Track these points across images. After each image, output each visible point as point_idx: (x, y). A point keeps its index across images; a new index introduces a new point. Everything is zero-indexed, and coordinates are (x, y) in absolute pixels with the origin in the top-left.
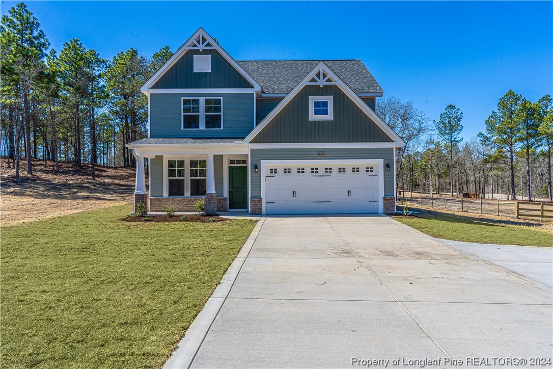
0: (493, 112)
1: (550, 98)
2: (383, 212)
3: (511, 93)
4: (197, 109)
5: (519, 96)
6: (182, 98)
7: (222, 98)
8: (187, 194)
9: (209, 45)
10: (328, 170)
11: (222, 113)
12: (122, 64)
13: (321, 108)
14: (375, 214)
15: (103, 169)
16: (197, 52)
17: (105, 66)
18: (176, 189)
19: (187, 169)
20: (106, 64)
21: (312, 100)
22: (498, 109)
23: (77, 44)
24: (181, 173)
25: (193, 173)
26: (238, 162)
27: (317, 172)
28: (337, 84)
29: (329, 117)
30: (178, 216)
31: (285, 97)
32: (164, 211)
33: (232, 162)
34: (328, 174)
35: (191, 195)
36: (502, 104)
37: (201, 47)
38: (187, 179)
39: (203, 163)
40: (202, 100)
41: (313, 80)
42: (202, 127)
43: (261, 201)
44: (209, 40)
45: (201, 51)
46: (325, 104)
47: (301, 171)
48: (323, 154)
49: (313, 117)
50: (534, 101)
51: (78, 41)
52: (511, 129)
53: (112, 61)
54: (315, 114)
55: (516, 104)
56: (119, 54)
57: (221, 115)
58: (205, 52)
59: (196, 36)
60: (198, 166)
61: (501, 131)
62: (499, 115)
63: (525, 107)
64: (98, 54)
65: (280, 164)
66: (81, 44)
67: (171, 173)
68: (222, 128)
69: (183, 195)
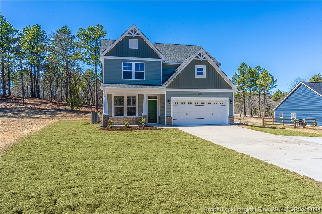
0: (236, 73)
1: (260, 67)
2: (228, 123)
3: (244, 64)
4: (131, 69)
5: (247, 65)
6: (123, 62)
7: (144, 63)
8: (125, 115)
9: (137, 34)
10: (203, 103)
11: (144, 71)
12: (32, 34)
13: (200, 72)
14: (224, 124)
15: (19, 98)
16: (132, 37)
17: (17, 34)
18: (119, 112)
19: (125, 101)
20: (18, 32)
21: (196, 67)
22: (238, 72)
23: (3, 19)
24: (122, 103)
25: (128, 103)
26: (152, 98)
27: (197, 103)
28: (208, 60)
29: (204, 76)
30: (131, 127)
31: (181, 65)
32: (123, 124)
33: (149, 98)
34: (203, 104)
35: (127, 115)
36: (240, 69)
37: (134, 35)
38: (125, 106)
39: (134, 98)
40: (133, 64)
41: (197, 57)
42: (133, 78)
43: (171, 119)
44: (138, 32)
45: (134, 37)
46: (202, 70)
47: (190, 103)
48: (201, 95)
49: (196, 76)
50: (253, 69)
51: (3, 17)
52: (244, 82)
53: (22, 31)
54: (197, 74)
55: (246, 69)
56: (27, 27)
57: (143, 72)
58: (136, 38)
59: (131, 29)
60: (131, 99)
61: (239, 83)
62: (238, 75)
63: (250, 71)
64: (12, 26)
65: (180, 99)
66: (5, 19)
67: (116, 103)
68: (144, 79)
69: (123, 115)
